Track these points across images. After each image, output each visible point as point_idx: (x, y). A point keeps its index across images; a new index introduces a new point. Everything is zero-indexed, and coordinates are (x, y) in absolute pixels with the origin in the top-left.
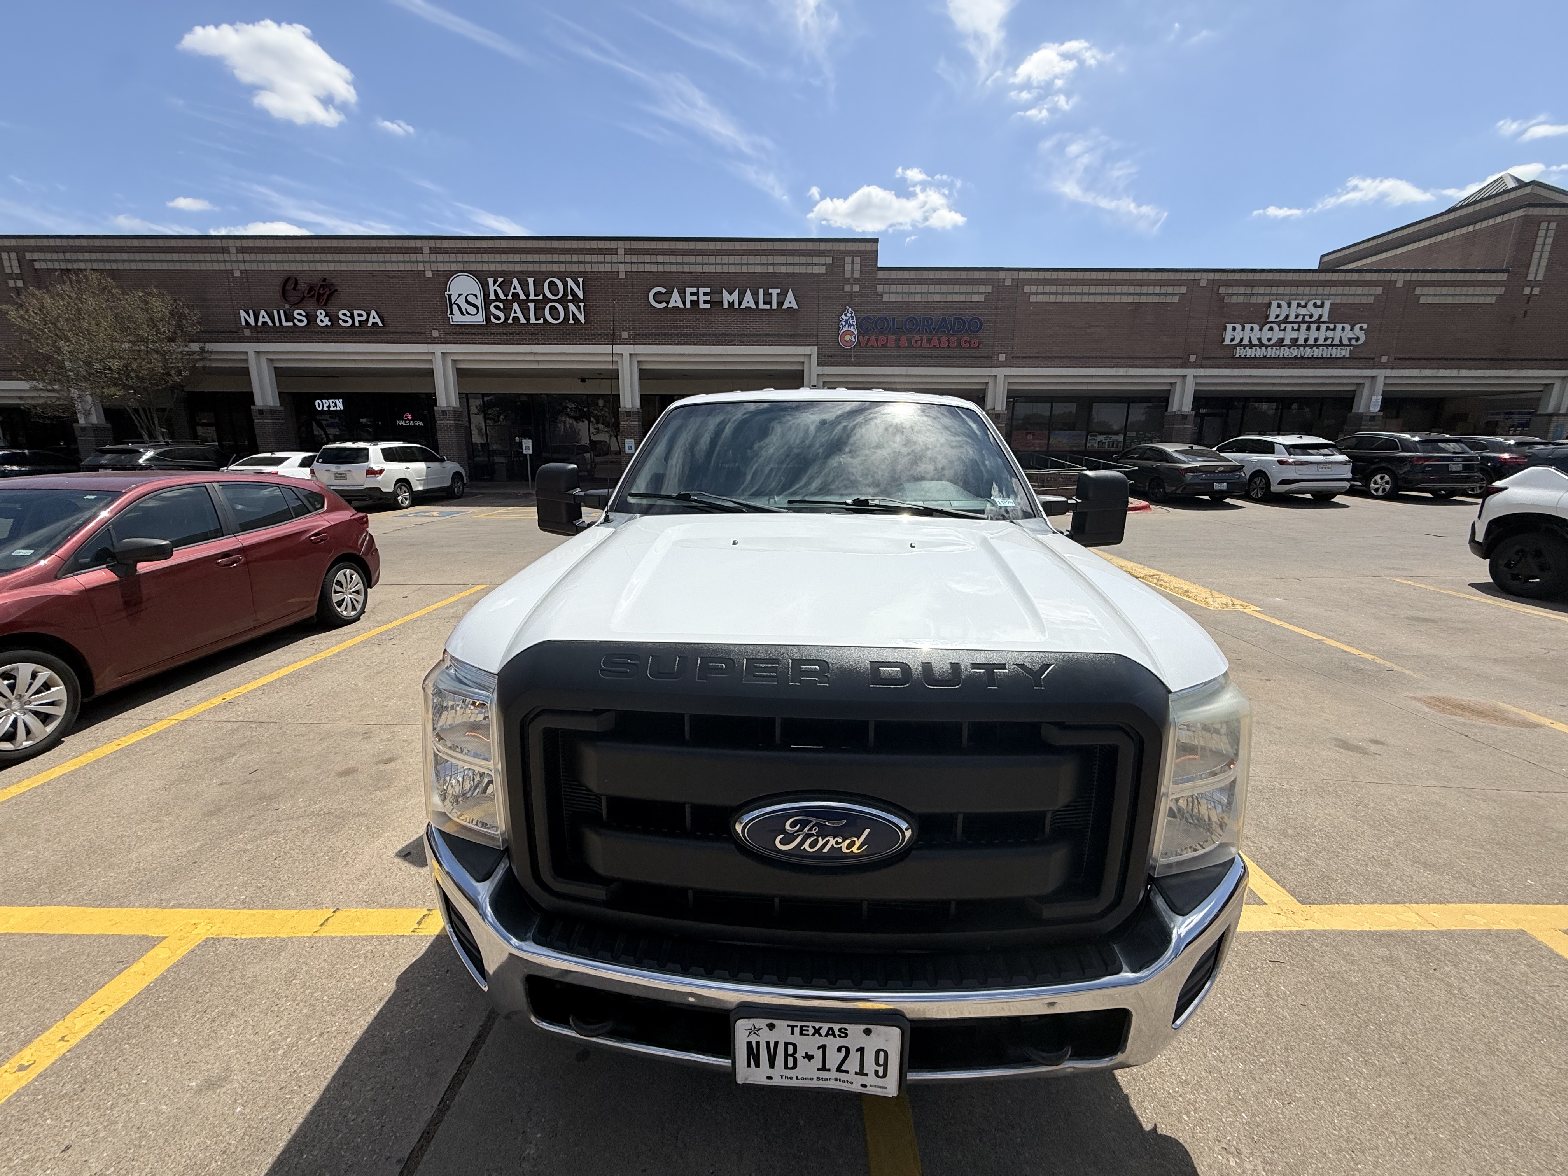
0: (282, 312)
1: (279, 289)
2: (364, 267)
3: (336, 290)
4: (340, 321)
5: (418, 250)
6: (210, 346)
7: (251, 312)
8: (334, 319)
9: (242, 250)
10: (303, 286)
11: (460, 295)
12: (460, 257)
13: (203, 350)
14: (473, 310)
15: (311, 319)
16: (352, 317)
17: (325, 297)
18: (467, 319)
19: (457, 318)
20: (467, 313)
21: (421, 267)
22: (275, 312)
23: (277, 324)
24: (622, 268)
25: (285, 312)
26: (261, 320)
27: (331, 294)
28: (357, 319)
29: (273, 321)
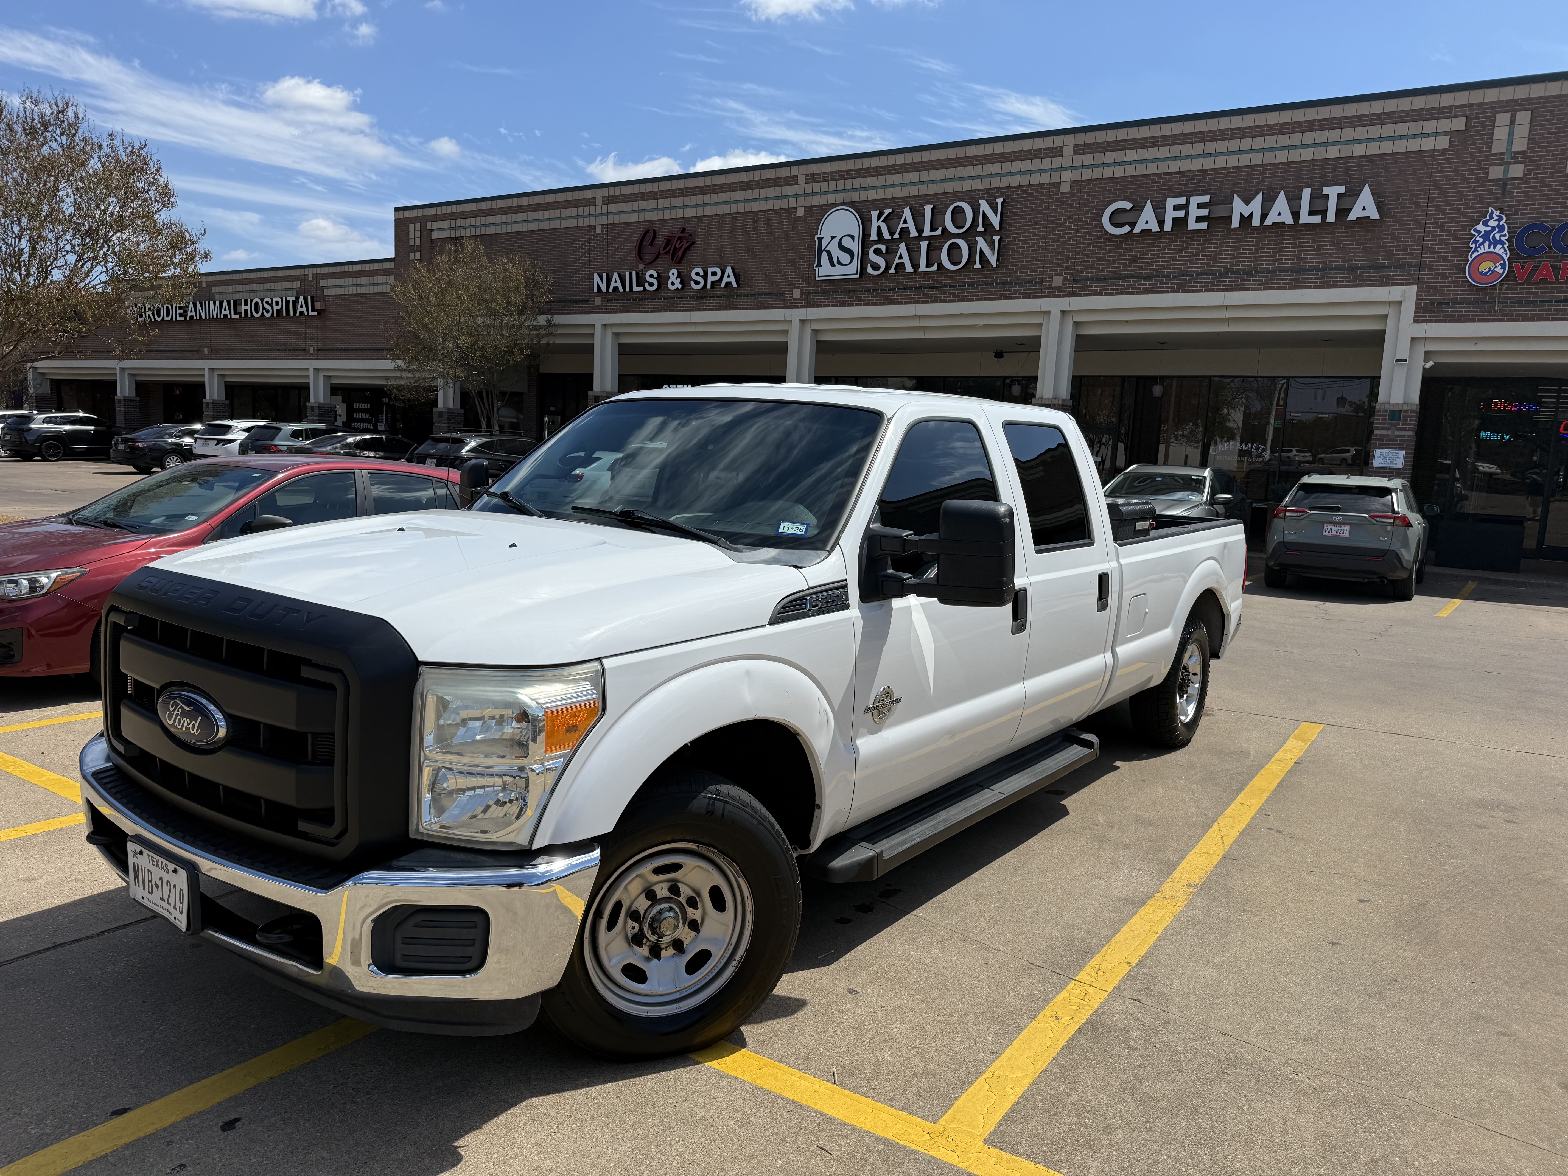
0: (634, 273)
1: (634, 245)
2: (728, 209)
3: (694, 243)
4: (692, 283)
5: (792, 181)
6: (559, 319)
7: (604, 275)
8: (685, 279)
9: (608, 201)
10: (660, 241)
11: (833, 238)
12: (841, 185)
13: (549, 325)
14: (845, 258)
15: (662, 280)
16: (705, 277)
17: (680, 254)
18: (838, 270)
19: (826, 270)
20: (839, 262)
21: (792, 203)
22: (628, 274)
23: (628, 289)
24: (1066, 176)
25: (637, 274)
26: (613, 284)
27: (688, 248)
28: (710, 279)
29: (624, 287)
